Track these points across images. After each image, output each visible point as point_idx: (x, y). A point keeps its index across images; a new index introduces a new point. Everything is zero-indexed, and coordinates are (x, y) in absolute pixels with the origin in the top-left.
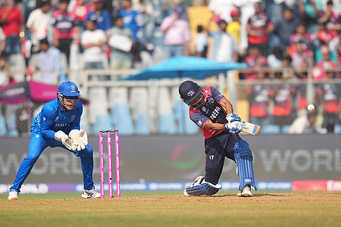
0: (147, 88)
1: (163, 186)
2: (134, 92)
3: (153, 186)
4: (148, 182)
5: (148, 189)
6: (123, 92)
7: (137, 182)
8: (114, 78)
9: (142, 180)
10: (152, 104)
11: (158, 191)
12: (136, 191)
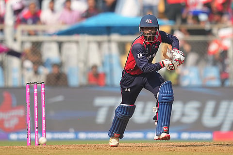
0: (77, 42)
1: (92, 135)
2: (66, 46)
3: (82, 136)
4: (77, 132)
5: (77, 138)
6: (54, 47)
7: (67, 131)
8: (40, 33)
9: (72, 130)
10: (82, 57)
11: (87, 140)
12: (65, 140)
